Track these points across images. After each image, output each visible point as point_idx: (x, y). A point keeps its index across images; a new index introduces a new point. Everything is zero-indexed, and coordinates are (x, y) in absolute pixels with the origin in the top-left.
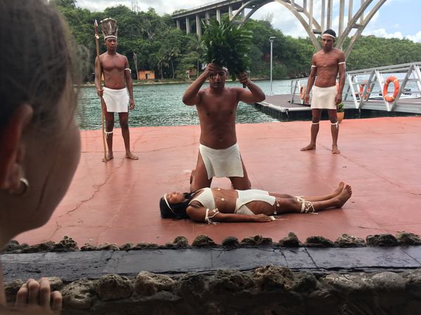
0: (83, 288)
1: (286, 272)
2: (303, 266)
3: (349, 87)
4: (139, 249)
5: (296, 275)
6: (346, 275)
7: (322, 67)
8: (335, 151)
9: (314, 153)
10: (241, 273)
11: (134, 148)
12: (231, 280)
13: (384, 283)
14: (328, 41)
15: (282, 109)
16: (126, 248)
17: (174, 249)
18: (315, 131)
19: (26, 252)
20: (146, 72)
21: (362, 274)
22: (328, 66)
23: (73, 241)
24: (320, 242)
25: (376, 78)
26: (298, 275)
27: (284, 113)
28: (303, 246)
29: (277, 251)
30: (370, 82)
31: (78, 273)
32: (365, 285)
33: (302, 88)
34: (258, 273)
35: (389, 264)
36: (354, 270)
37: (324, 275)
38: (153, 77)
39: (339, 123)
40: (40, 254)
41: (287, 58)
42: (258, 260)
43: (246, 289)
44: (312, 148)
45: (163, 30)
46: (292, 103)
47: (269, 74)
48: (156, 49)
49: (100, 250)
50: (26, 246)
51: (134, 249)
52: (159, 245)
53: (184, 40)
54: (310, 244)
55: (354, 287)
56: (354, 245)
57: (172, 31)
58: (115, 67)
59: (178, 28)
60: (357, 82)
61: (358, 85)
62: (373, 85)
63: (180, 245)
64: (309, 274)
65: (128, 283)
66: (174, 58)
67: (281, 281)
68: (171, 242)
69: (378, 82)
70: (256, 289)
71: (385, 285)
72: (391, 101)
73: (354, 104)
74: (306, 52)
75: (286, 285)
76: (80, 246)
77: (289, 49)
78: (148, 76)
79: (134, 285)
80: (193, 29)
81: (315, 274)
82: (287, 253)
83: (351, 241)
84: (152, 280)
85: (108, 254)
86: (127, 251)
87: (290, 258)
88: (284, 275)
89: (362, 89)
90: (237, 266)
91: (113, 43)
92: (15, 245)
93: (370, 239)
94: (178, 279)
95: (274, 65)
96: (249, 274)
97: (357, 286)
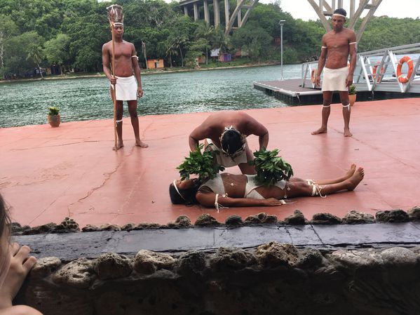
0: (82, 267)
1: (290, 249)
2: (309, 243)
3: (362, 69)
4: (141, 229)
5: (300, 252)
6: (354, 251)
7: (333, 47)
8: (347, 134)
9: (325, 137)
10: (244, 250)
11: (143, 136)
12: (232, 257)
13: (393, 259)
14: (339, 21)
15: (292, 93)
16: (128, 228)
17: (176, 228)
18: (326, 115)
19: (27, 234)
20: (155, 61)
21: (370, 249)
22: (339, 47)
23: (74, 223)
24: (327, 219)
25: (389, 59)
26: (304, 252)
27: (295, 98)
28: (310, 223)
29: (282, 229)
30: (383, 63)
31: (77, 253)
32: (373, 261)
33: (313, 72)
34: (261, 250)
35: (399, 240)
36: (362, 246)
37: (330, 252)
38: (163, 66)
39: (351, 105)
40: (41, 236)
41: (298, 42)
42: (262, 238)
43: (248, 266)
44: (323, 131)
45: (171, 17)
46: (303, 87)
47: (279, 59)
48: (165, 37)
49: (101, 230)
50: (27, 227)
51: (136, 229)
52: (161, 224)
53: (192, 27)
54: (317, 221)
55: (362, 263)
56: (363, 221)
57: (180, 19)
58: (123, 54)
59: (186, 15)
60: (369, 63)
61: (371, 67)
62: (387, 66)
63: (182, 225)
64: (315, 251)
65: (128, 261)
66: (182, 45)
67: (284, 258)
68: (173, 222)
69: (391, 63)
70: (259, 266)
71: (394, 261)
72: (405, 82)
73: (367, 86)
74: (317, 34)
75: (290, 262)
76: (81, 227)
77: (299, 32)
78: (157, 65)
79: (133, 264)
80: (201, 16)
81: (320, 250)
82: (292, 230)
83: (360, 217)
84: (152, 259)
85: (109, 234)
86: (129, 231)
87: (296, 236)
88: (288, 252)
89: (374, 71)
90: (240, 244)
91: (119, 30)
92: (17, 227)
93: (380, 215)
94: (178, 257)
95: (284, 50)
96: (252, 251)
97: (365, 262)
